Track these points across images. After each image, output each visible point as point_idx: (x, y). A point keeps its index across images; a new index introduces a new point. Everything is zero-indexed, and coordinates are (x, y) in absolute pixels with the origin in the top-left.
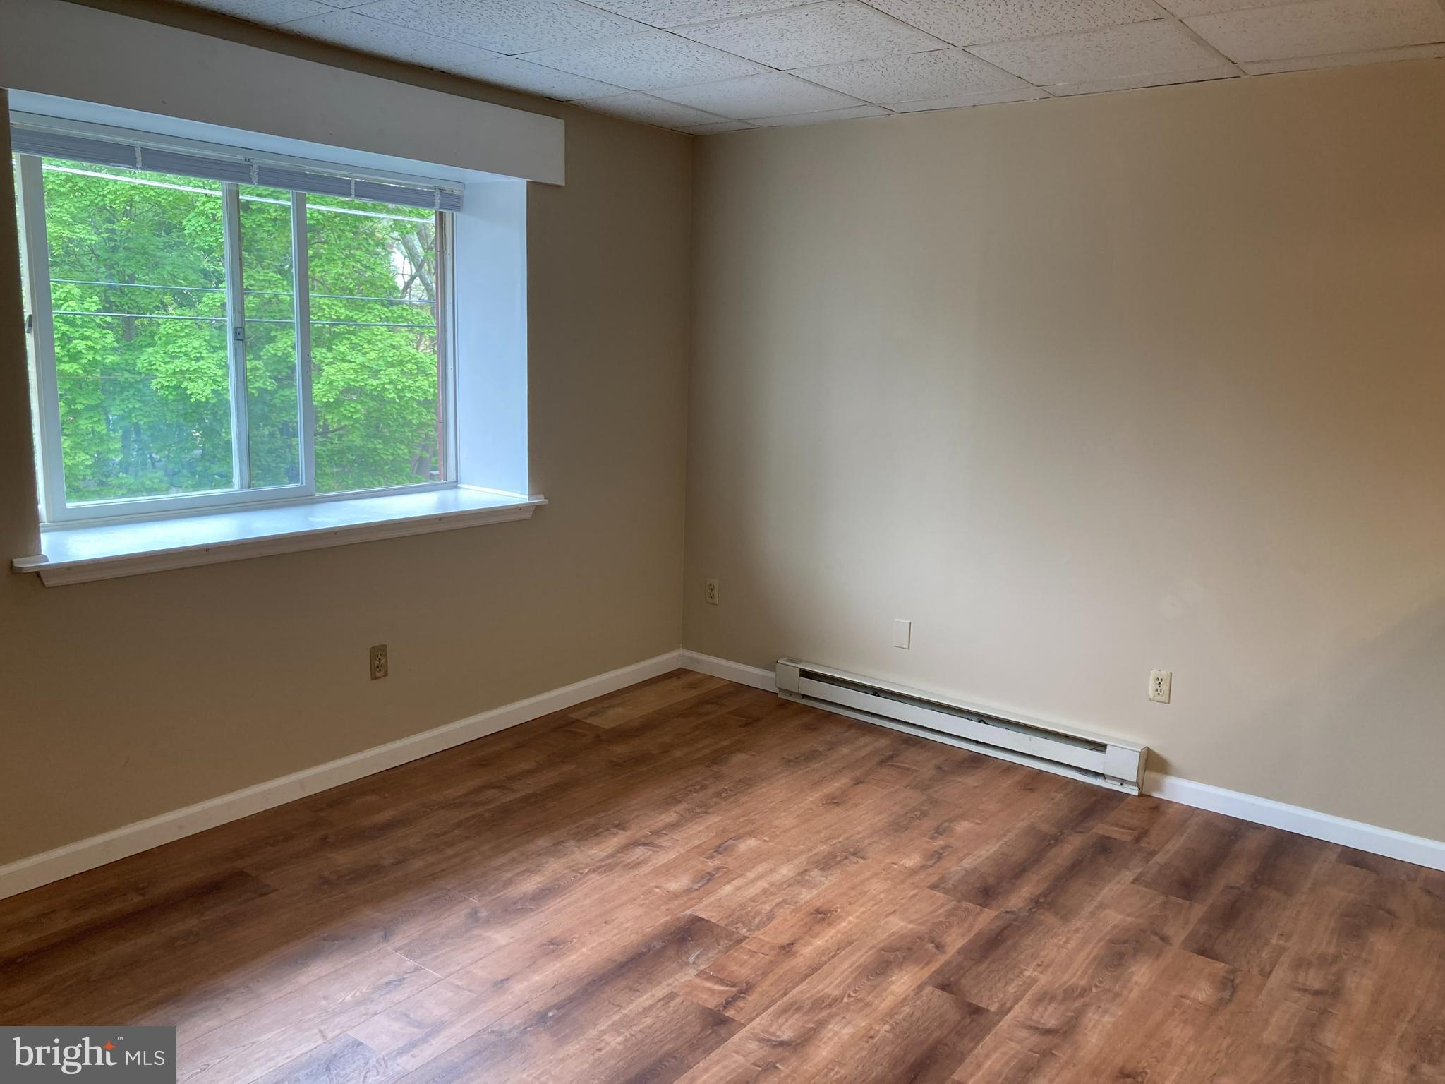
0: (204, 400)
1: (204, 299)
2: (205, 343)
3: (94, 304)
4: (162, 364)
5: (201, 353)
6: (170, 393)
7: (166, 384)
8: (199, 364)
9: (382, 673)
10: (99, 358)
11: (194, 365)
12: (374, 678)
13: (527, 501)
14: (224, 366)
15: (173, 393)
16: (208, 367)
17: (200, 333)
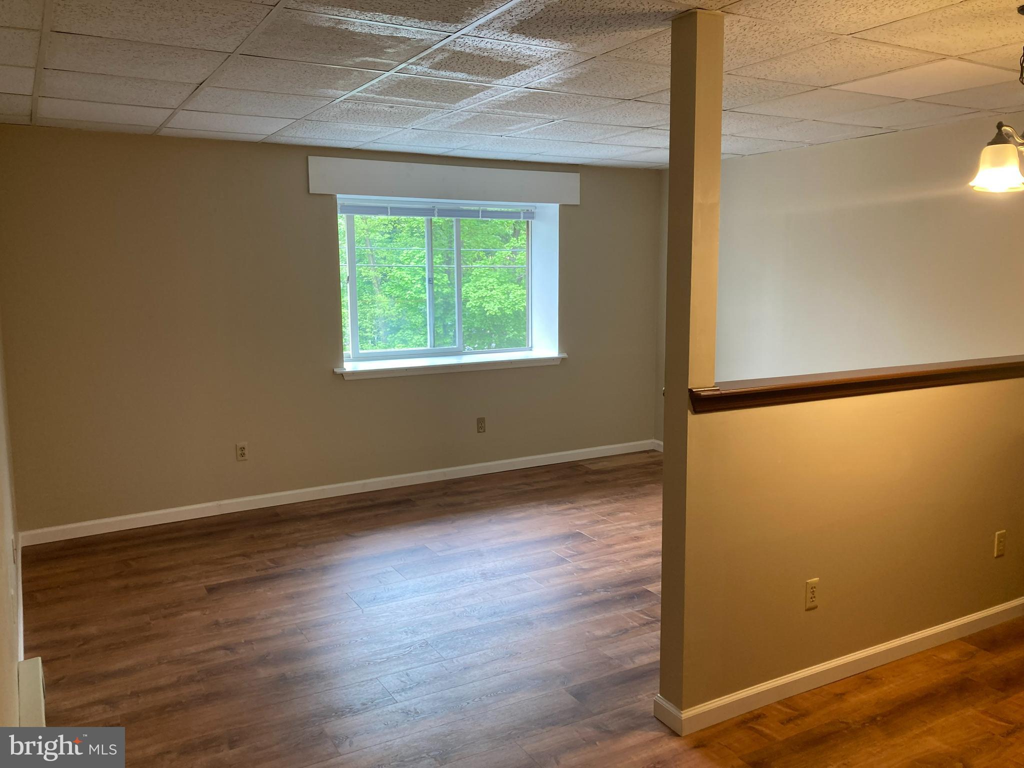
0: (494, 314)
1: (496, 254)
2: (496, 280)
3: (438, 259)
4: (473, 293)
5: (493, 286)
6: (476, 310)
7: (474, 305)
8: (492, 292)
9: (483, 430)
10: (440, 290)
11: (489, 293)
12: (479, 432)
13: (558, 356)
14: (506, 293)
15: (478, 310)
16: (497, 294)
17: (493, 274)
